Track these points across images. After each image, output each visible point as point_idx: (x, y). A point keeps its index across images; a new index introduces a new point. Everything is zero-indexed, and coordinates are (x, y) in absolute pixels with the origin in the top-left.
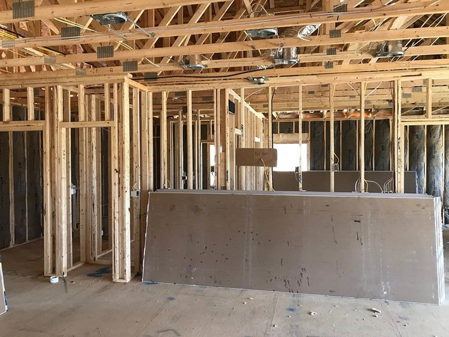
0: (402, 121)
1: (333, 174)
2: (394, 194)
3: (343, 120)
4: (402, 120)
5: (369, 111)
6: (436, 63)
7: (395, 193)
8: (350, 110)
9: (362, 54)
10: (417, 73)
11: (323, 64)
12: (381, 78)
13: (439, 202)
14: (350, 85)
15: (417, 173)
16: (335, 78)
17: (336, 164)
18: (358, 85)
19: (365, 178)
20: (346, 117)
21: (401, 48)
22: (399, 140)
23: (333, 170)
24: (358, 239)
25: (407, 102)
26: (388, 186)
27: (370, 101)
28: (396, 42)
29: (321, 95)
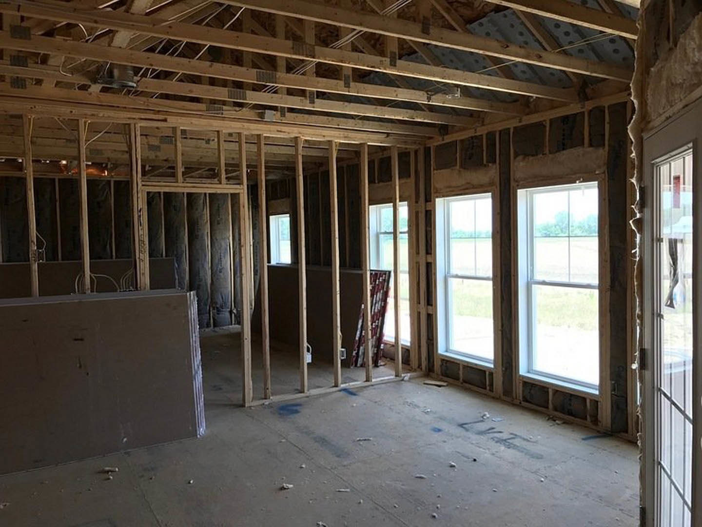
0: (143, 185)
1: (35, 267)
2: (136, 292)
3: (60, 177)
4: (144, 183)
5: (104, 165)
6: (184, 107)
7: (137, 290)
8: (71, 162)
9: (72, 74)
10: (161, 117)
11: (8, 80)
12: (109, 117)
13: (194, 298)
14: (60, 121)
15: (177, 260)
16: (33, 107)
17: (40, 251)
18: (74, 124)
19: (91, 271)
20: (65, 173)
21: (133, 78)
22: (140, 212)
23: (35, 261)
24: (80, 367)
25: (156, 157)
26: (127, 282)
27: (101, 150)
28: (124, 68)
29: (12, 131)
